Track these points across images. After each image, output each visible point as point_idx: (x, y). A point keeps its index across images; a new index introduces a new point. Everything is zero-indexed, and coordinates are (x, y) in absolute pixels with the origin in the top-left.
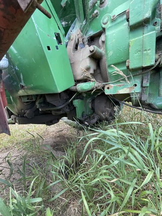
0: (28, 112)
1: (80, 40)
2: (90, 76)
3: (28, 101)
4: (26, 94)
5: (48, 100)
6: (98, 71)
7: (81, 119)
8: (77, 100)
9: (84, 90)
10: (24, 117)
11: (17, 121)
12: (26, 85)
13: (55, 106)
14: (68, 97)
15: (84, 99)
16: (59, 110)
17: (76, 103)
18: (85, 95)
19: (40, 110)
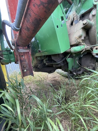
0: (39, 65)
1: (75, 18)
2: (81, 41)
3: (40, 59)
4: (40, 55)
5: (53, 58)
6: (87, 38)
7: (72, 70)
8: (70, 58)
9: (76, 51)
10: (37, 68)
11: (34, 70)
12: (42, 50)
13: (56, 62)
14: (63, 57)
15: (74, 57)
16: (58, 64)
17: (69, 60)
18: (74, 55)
19: (47, 64)
